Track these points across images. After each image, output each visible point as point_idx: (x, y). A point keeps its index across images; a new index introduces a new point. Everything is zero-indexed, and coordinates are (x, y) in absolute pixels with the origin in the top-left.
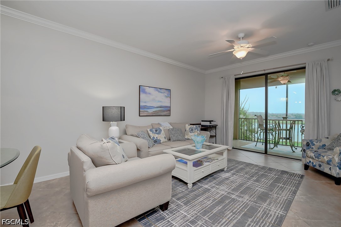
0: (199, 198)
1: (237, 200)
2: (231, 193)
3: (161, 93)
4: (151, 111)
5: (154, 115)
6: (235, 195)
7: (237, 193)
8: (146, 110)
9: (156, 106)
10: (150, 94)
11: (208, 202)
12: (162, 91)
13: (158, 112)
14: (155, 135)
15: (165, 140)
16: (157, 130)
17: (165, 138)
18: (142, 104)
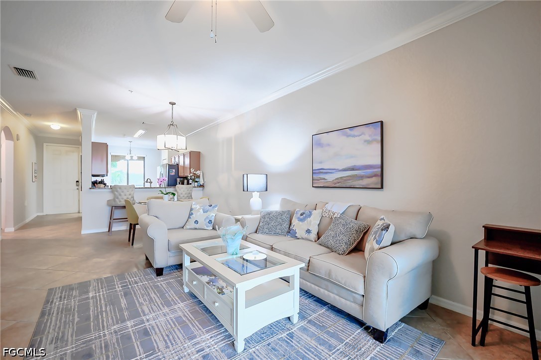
1: (117, 323)
2: (140, 324)
3: (354, 136)
4: (331, 178)
5: (337, 185)
6: (130, 327)
7: (131, 332)
8: (322, 176)
9: (341, 168)
10: (329, 145)
12: (356, 132)
13: (345, 180)
14: (295, 221)
15: (306, 236)
16: (304, 213)
17: (308, 231)
18: (316, 167)
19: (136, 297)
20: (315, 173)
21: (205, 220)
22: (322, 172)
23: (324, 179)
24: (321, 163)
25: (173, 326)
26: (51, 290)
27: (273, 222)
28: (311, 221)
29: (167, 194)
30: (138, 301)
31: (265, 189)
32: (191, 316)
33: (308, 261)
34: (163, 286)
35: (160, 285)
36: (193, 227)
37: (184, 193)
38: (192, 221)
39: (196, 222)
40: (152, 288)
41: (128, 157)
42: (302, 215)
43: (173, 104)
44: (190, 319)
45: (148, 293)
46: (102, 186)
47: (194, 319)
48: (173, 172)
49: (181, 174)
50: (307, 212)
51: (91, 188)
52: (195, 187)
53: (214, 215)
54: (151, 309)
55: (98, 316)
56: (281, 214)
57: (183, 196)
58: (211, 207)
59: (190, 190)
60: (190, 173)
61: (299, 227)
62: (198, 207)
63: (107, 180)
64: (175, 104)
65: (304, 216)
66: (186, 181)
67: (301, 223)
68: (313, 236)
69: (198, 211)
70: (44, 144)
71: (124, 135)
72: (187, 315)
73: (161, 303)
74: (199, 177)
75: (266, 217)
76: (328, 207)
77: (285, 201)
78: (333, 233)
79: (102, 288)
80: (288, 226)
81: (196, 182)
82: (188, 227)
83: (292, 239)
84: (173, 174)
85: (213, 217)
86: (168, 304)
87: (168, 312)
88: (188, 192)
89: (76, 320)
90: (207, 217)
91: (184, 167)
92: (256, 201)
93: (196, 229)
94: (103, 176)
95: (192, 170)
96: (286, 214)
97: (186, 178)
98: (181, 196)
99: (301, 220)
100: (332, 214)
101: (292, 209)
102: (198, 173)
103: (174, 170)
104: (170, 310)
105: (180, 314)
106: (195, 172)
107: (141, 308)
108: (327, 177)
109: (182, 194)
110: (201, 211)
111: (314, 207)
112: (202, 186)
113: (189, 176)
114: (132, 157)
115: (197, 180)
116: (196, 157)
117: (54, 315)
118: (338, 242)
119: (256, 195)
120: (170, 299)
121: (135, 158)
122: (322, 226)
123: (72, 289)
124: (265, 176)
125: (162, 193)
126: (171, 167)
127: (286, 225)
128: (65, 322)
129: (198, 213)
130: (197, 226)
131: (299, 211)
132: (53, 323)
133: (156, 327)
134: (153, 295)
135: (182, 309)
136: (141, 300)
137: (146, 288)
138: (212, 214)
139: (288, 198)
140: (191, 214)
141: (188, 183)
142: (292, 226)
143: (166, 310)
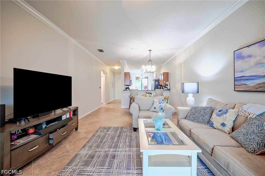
0: (129, 140)
1: (108, 148)
2: (115, 152)
6: (111, 152)
7: (110, 154)
11: (123, 140)
14: (214, 115)
15: (221, 128)
16: (221, 110)
17: (223, 125)
18: (238, 75)
19: (121, 138)
20: (237, 80)
21: (159, 107)
22: (243, 79)
23: (245, 84)
24: (242, 71)
25: (125, 159)
26: (100, 127)
27: (197, 114)
28: (226, 117)
29: (148, 93)
30: (121, 141)
31: (197, 92)
32: (135, 157)
33: (212, 149)
34: (133, 137)
35: (132, 136)
36: (153, 111)
37: (159, 93)
38: (153, 107)
39: (155, 108)
40: (129, 136)
41: (141, 77)
42: (220, 111)
43: (150, 51)
44: (134, 158)
45: (126, 138)
46: (128, 89)
47: (135, 159)
48: (157, 83)
49: (160, 84)
50: (224, 110)
51: (124, 90)
52: (165, 90)
53: (164, 105)
54: (122, 146)
55: (105, 142)
56: (205, 109)
57: (159, 95)
58: (163, 101)
59: (162, 91)
60: (163, 83)
61: (216, 120)
62: (157, 100)
63: (130, 87)
64: (151, 50)
65: (222, 112)
66: (161, 87)
67: (218, 117)
68: (228, 128)
69: (156, 102)
70: (116, 75)
71: (138, 68)
72: (134, 156)
73: (128, 145)
74: (167, 85)
75: (193, 110)
76: (245, 108)
77: (210, 100)
78: (244, 131)
79: (113, 131)
80: (208, 118)
81: (166, 88)
82: (151, 110)
83: (210, 127)
84: (157, 84)
85: (164, 107)
86: (130, 146)
87: (128, 150)
88: (161, 93)
89: (99, 141)
90: (160, 106)
91: (161, 80)
92: (190, 99)
93: (155, 112)
94: (129, 85)
95: (164, 82)
96: (208, 109)
97: (161, 86)
98: (158, 94)
99: (218, 115)
100: (247, 114)
101: (214, 106)
102: (167, 83)
103: (157, 82)
104: (129, 150)
105: (132, 154)
106: (165, 83)
107: (120, 144)
108: (248, 83)
109: (158, 93)
110: (158, 103)
111: (233, 106)
112: (169, 90)
113: (163, 85)
114: (142, 77)
115: (166, 87)
116: (166, 75)
117: (95, 137)
118: (248, 140)
119: (190, 96)
120: (132, 144)
121: (144, 77)
122: (238, 122)
123: (105, 129)
124: (197, 83)
125: (146, 93)
126: (156, 81)
127: (207, 117)
128: (96, 141)
129: (156, 104)
130: (155, 110)
131: (219, 108)
132: (93, 140)
133: (119, 156)
134: (127, 140)
135: (134, 151)
136: (122, 141)
137: (127, 136)
138: (163, 105)
139: (213, 99)
140: (153, 104)
141: (162, 88)
142: (211, 119)
143: (127, 149)
